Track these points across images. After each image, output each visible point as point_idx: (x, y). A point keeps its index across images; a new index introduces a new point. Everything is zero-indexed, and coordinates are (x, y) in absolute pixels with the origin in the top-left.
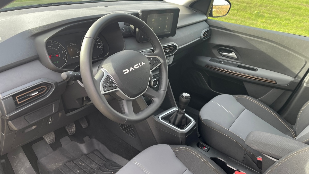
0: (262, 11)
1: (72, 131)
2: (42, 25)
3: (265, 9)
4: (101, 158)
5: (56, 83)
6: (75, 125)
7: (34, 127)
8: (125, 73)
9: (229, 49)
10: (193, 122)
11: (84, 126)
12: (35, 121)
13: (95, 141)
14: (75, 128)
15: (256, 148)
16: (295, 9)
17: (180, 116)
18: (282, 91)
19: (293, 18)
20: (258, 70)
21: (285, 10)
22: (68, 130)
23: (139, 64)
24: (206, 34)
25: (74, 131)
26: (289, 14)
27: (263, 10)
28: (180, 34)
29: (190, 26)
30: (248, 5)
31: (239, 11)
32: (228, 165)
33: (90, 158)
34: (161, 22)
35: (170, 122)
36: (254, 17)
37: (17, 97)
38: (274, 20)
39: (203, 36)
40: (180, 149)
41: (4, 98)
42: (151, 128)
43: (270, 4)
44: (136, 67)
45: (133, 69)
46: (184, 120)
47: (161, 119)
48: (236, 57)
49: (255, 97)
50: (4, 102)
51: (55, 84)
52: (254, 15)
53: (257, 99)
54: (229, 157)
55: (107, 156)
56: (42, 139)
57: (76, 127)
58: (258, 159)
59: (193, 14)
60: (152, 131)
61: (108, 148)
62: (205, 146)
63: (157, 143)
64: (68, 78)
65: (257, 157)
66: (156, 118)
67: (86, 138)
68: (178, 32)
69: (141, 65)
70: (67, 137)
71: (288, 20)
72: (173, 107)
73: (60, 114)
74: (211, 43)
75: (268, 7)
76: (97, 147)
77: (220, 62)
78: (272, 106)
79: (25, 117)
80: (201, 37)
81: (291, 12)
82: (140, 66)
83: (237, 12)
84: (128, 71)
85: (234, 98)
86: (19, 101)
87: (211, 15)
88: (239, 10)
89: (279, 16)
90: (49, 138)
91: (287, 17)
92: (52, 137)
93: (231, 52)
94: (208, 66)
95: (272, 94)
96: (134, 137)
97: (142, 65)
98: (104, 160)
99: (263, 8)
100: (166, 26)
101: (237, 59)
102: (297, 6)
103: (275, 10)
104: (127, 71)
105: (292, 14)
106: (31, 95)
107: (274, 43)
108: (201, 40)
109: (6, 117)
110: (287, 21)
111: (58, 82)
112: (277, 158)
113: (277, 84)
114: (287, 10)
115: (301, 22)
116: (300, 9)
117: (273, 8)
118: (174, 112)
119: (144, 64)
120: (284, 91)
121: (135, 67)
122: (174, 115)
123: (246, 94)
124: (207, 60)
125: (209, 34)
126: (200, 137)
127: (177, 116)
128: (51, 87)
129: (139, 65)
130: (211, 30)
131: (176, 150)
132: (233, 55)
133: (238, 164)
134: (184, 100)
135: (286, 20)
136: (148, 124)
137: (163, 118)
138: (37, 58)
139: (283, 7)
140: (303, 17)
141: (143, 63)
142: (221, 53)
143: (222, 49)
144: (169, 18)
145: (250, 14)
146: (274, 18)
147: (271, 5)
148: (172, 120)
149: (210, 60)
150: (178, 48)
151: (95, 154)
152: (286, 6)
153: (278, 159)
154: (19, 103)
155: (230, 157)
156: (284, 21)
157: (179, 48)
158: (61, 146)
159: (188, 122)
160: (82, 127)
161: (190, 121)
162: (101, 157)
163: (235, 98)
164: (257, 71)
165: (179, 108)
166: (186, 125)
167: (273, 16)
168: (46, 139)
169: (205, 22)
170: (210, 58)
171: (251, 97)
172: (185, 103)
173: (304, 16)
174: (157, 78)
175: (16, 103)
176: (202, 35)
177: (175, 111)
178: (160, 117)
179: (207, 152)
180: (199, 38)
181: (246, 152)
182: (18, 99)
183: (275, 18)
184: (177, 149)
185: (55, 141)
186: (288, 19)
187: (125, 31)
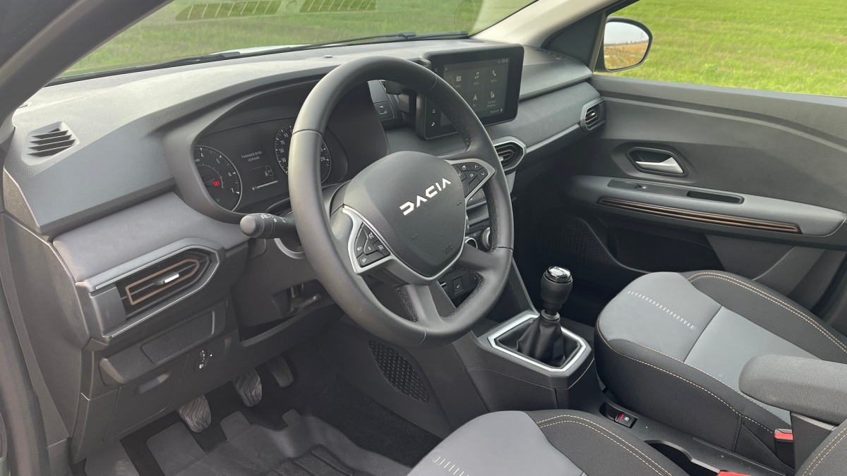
0: (723, 62)
1: (253, 393)
2: (182, 101)
3: (730, 58)
4: (334, 468)
5: (223, 251)
6: (259, 379)
7: (162, 379)
8: (406, 213)
9: (659, 151)
10: (584, 349)
11: (283, 381)
12: (169, 358)
13: (313, 421)
14: (260, 387)
15: (773, 398)
16: (814, 50)
17: (546, 332)
18: (818, 253)
19: (812, 74)
20: (743, 200)
21: (786, 55)
22: (242, 393)
23: (437, 184)
24: (593, 114)
25: (259, 394)
26: (799, 64)
27: (727, 59)
28: (526, 116)
29: (549, 95)
30: (683, 50)
31: (662, 66)
32: (694, 461)
33: (303, 469)
34: (478, 83)
35: (520, 351)
36: (703, 79)
37: (127, 288)
38: (760, 84)
39: (586, 120)
40: (557, 420)
41: (97, 288)
42: (470, 370)
43: (744, 43)
44: (430, 193)
45: (425, 200)
46: (559, 343)
47: (497, 344)
48: (680, 170)
49: (747, 274)
50: (98, 300)
51: (218, 251)
52: (702, 73)
53: (753, 280)
54: (694, 438)
55: (349, 462)
56: (174, 418)
57: (262, 382)
58: (777, 437)
59: (554, 65)
60: (471, 379)
61: (351, 439)
62: (622, 413)
63: (488, 411)
64: (258, 227)
65: (774, 432)
66: (481, 341)
67: (289, 416)
68: (522, 110)
69: (441, 186)
70: (238, 416)
71: (797, 80)
72: (524, 310)
73: (227, 342)
74: (608, 138)
75: (740, 51)
76: (319, 440)
77: (638, 187)
78: (794, 296)
79: (143, 348)
80: (581, 123)
81: (805, 59)
82: (440, 189)
83: (655, 69)
84: (412, 205)
85: (686, 280)
86: (135, 298)
87: (600, 66)
88: (661, 64)
89: (771, 73)
90: (196, 416)
91: (795, 74)
92: (202, 411)
93: (663, 158)
94: (604, 199)
95: (790, 262)
96: (424, 401)
97: (444, 187)
98: (343, 471)
99: (725, 54)
100: (491, 93)
101: (685, 175)
102: (817, 40)
103: (759, 56)
104: (409, 207)
105: (807, 65)
106: (161, 282)
107: (782, 125)
108: (581, 129)
109: (103, 341)
110: (796, 83)
111: (227, 246)
112: (835, 421)
113: (801, 233)
114: (791, 54)
115: (834, 82)
116: (827, 49)
117: (752, 51)
118: (529, 325)
119: (449, 183)
120: (822, 251)
121: (427, 194)
122: (531, 331)
123: (719, 267)
124: (602, 185)
125: (601, 114)
126: (605, 391)
127: (538, 332)
128: (211, 261)
129: (436, 189)
130: (604, 103)
131: (546, 423)
132: (671, 164)
133: (722, 456)
134: (554, 286)
135: (792, 79)
136: (460, 359)
137: (500, 341)
138: (169, 188)
139: (779, 48)
140: (838, 70)
141: (444, 181)
142: (637, 164)
143: (639, 151)
144: (497, 73)
145: (692, 72)
146: (759, 77)
147: (745, 46)
148: (527, 346)
149: (611, 185)
150: (525, 151)
151: (316, 456)
152: (787, 44)
153: (836, 425)
154: (133, 303)
155: (696, 437)
156: (786, 85)
157: (529, 150)
158: (223, 438)
159: (571, 347)
160: (277, 384)
161: (574, 346)
162: (333, 465)
163: (689, 280)
164: (742, 202)
165: (543, 311)
166: (567, 358)
167: (755, 73)
168: (188, 419)
169: (586, 84)
170: (609, 180)
171: (733, 275)
172: (560, 295)
173: (840, 67)
174: (475, 235)
175: (126, 302)
176: (583, 116)
177: (531, 321)
178: (492, 338)
179: (631, 427)
180: (577, 126)
181: (740, 419)
182: (131, 292)
183: (761, 78)
184: (549, 422)
185: (209, 422)
186: (797, 77)
187: (386, 112)
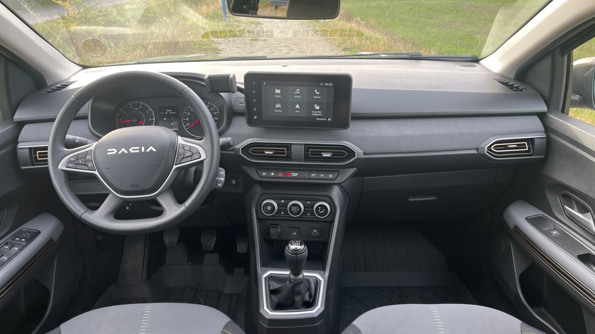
8: (108, 153)
23: (143, 147)
34: (299, 97)
37: (38, 152)
41: (19, 147)
44: (134, 150)
45: (126, 152)
69: (146, 150)
82: (143, 151)
84: (115, 151)
94: (516, 229)
100: (316, 105)
108: (480, 155)
119: (154, 150)
121: (131, 150)
137: (272, 277)
141: (151, 148)
142: (565, 208)
154: (39, 159)
157: (367, 156)
175: (35, 157)
176: (485, 145)
178: (270, 272)
